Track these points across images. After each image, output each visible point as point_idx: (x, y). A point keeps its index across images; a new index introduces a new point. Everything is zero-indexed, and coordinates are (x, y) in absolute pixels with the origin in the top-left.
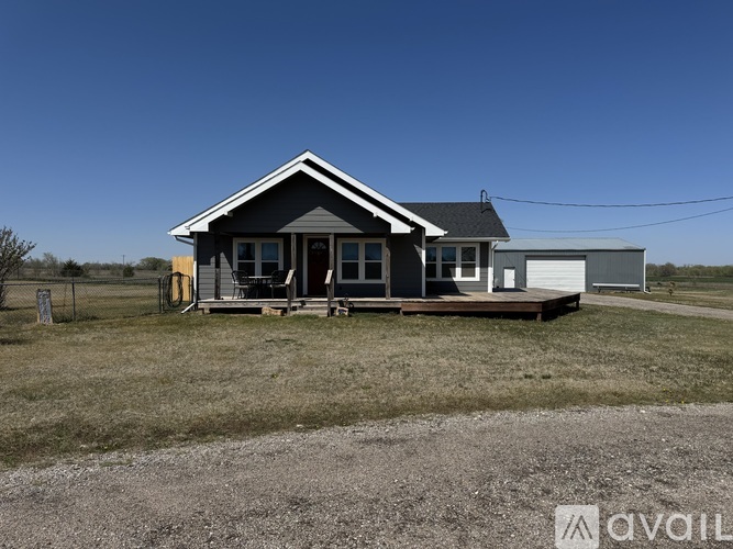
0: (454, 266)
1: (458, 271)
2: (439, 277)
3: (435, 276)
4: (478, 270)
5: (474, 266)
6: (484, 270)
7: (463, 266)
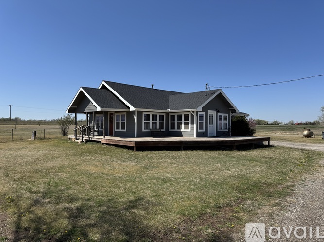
0: (181, 124)
1: (183, 126)
2: (176, 129)
3: (174, 128)
4: (190, 125)
5: (188, 124)
6: (192, 125)
7: (185, 124)
